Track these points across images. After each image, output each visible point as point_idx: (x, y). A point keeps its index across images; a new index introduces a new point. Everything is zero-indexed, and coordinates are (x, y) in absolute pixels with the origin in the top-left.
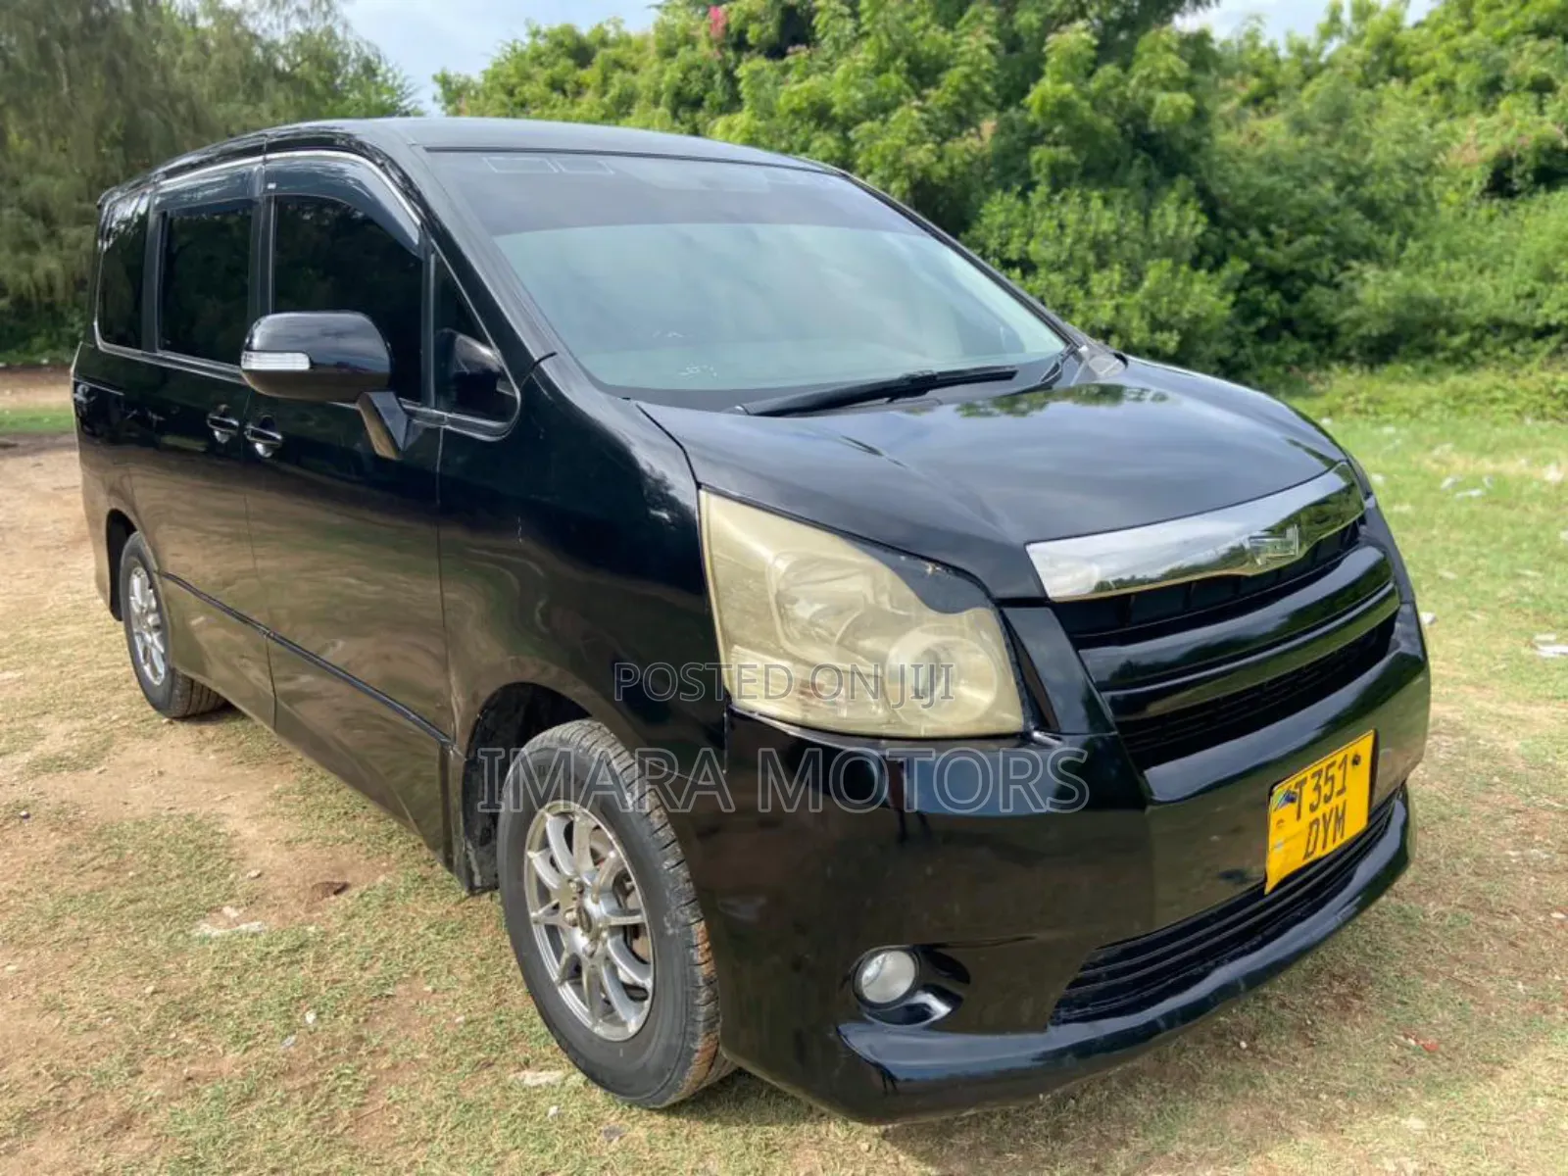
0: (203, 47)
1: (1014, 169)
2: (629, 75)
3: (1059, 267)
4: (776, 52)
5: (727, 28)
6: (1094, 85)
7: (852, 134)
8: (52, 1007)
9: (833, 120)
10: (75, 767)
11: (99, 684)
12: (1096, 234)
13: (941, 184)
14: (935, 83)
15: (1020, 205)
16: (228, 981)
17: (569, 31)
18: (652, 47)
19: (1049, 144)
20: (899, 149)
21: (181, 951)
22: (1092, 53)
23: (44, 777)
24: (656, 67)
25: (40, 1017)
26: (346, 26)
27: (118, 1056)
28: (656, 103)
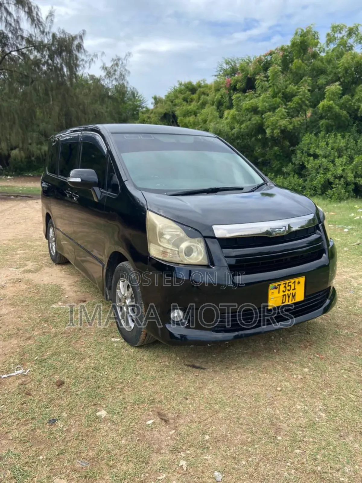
0: (89, 89)
1: (315, 126)
2: (206, 97)
3: (325, 157)
4: (244, 91)
5: (231, 84)
6: (342, 101)
7: (263, 116)
8: (20, 317)
9: (259, 112)
10: (33, 272)
11: (41, 255)
12: (338, 147)
13: (290, 131)
14: (290, 101)
15: (315, 137)
16: (56, 316)
17: (190, 83)
18: (213, 89)
19: (326, 119)
20: (277, 120)
21: (48, 309)
22: (341, 92)
23: (26, 274)
24: (214, 94)
25: (16, 319)
26: (127, 83)
27: (31, 327)
28: (213, 105)
